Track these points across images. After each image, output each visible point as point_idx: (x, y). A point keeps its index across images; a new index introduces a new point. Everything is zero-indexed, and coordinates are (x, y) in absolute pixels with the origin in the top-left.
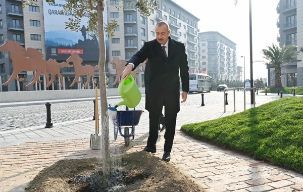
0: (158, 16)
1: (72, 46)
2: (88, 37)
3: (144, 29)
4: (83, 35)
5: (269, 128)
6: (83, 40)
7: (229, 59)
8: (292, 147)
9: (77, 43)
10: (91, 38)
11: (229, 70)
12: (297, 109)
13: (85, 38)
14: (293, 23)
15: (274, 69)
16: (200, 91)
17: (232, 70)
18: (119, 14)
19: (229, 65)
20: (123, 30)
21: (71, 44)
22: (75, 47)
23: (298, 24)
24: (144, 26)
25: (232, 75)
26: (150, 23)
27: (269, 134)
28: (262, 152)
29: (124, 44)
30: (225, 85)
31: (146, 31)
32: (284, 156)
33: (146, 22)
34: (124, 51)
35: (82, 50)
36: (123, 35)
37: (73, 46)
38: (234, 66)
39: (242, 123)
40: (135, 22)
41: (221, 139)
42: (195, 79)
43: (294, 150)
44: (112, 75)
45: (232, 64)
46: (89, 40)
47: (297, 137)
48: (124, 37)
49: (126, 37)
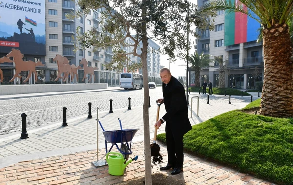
0: (95, 17)
1: (6, 39)
2: (24, 31)
3: (82, 28)
4: (19, 28)
5: (242, 144)
6: (19, 33)
7: (154, 59)
8: (269, 163)
9: (13, 35)
10: (28, 32)
11: (154, 69)
12: (255, 127)
13: (21, 31)
14: (207, 35)
15: (194, 72)
16: (134, 88)
17: (156, 68)
18: (58, 11)
19: (154, 64)
20: (61, 27)
21: (6, 36)
22: (10, 39)
23: (211, 36)
24: (82, 25)
25: (156, 73)
26: (87, 23)
27: (245, 150)
28: (246, 167)
29: (61, 40)
30: (154, 83)
31: (83, 29)
32: (265, 171)
33: (83, 21)
34: (62, 47)
35: (18, 43)
36: (61, 32)
37: (8, 38)
38: (158, 65)
39: (214, 137)
40: (73, 21)
41: (203, 152)
42: (131, 77)
43: (272, 166)
44: (48, 69)
45: (156, 64)
46: (25, 33)
47: (269, 153)
48: (61, 34)
49: (63, 34)
